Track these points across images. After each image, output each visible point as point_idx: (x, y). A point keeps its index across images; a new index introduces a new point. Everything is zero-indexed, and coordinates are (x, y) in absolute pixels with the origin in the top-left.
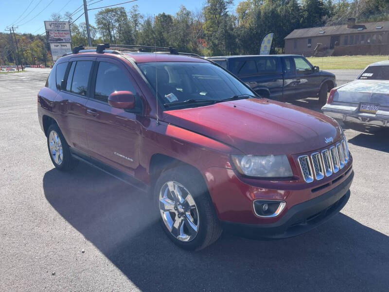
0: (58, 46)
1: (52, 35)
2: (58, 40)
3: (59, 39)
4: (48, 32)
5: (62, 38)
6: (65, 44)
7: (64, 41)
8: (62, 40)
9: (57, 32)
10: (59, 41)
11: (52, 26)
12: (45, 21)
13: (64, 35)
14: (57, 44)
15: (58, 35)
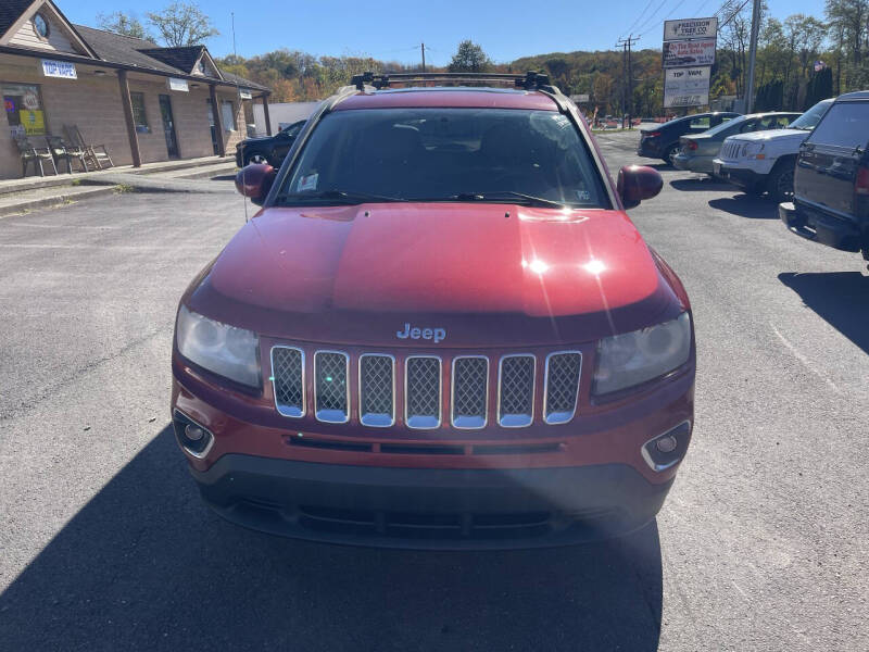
0: (681, 74)
1: (675, 52)
2: (686, 61)
3: (689, 60)
4: (666, 46)
5: (693, 56)
6: (699, 69)
7: (697, 63)
8: (694, 60)
9: (686, 43)
10: (686, 64)
11: (680, 31)
12: (666, 22)
13: (699, 49)
14: (680, 71)
15: (688, 49)
